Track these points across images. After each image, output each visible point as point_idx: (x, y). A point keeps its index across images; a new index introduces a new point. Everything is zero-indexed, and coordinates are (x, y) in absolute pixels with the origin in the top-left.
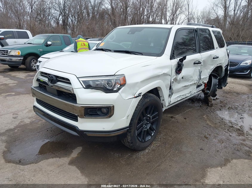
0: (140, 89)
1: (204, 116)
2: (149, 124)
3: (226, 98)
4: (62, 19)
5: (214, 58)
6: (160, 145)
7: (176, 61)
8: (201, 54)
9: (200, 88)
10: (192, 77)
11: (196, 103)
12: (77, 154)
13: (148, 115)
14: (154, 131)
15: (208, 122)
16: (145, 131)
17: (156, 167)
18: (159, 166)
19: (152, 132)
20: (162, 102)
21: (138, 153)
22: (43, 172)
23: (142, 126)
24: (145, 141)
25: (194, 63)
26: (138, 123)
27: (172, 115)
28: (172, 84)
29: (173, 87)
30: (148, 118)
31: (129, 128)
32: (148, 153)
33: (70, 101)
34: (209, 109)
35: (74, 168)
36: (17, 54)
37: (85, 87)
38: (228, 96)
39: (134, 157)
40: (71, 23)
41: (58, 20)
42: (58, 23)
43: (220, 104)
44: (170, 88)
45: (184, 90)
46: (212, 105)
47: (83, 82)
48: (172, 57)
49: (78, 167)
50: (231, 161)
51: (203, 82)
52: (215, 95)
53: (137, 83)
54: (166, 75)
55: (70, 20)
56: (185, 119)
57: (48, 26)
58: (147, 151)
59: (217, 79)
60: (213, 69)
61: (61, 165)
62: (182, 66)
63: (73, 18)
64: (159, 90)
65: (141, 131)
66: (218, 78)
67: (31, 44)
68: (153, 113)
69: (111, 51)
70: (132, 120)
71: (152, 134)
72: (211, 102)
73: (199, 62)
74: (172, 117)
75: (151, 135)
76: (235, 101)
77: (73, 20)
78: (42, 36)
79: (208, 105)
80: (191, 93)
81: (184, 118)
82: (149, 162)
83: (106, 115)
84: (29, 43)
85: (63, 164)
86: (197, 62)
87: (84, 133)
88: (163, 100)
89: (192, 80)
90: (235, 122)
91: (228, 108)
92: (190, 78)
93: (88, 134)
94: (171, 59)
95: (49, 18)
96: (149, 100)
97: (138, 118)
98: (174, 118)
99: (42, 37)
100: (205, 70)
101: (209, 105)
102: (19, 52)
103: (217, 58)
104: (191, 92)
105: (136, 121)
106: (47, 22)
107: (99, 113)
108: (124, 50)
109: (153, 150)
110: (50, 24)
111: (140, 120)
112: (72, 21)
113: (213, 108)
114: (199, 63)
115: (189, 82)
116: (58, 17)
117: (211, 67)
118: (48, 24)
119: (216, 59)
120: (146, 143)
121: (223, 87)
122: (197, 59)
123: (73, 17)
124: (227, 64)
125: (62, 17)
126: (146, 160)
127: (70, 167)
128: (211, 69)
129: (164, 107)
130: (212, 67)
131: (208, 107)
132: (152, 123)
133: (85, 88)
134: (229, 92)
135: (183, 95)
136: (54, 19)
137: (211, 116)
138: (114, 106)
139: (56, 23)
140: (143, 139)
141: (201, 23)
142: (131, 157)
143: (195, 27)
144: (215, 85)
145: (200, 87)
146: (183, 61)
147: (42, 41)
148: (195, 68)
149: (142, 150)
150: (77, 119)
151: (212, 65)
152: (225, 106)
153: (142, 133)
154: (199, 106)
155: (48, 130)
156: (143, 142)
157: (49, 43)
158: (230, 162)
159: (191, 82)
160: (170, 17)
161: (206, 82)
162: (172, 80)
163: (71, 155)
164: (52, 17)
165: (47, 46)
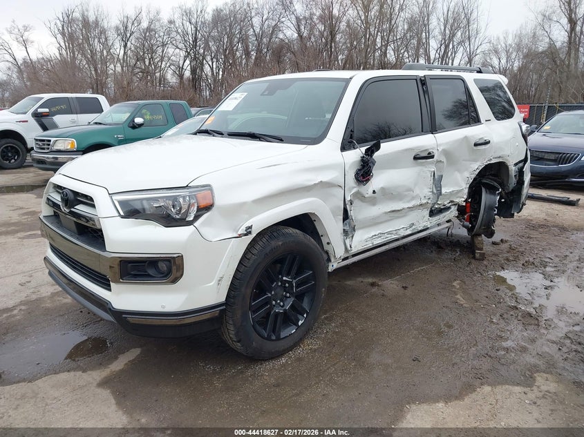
0: (251, 217)
1: (455, 284)
2: (289, 297)
3: (527, 240)
4: (189, 67)
5: (476, 145)
6: (318, 348)
7: (356, 154)
8: (436, 135)
9: (442, 215)
10: (410, 190)
11: (447, 251)
12: (125, 363)
13: (284, 278)
14: (305, 316)
15: (458, 296)
16: (277, 314)
17: (290, 397)
18: (297, 395)
19: (300, 317)
20: (326, 247)
21: (261, 364)
22: (38, 399)
23: (267, 302)
24: (278, 339)
25: (415, 158)
26: (255, 297)
27: (370, 280)
28: (348, 207)
29: (351, 213)
30: (287, 285)
31: (224, 307)
32: (283, 365)
33: (95, 247)
34: (474, 264)
35: (106, 393)
36: (69, 147)
37: (122, 214)
38: (534, 234)
39: (249, 372)
40: (210, 74)
41: (182, 68)
42: (181, 76)
43: (505, 255)
44: (346, 216)
45: (391, 220)
46: (483, 257)
47: (121, 203)
48: (346, 145)
49: (113, 393)
50: (478, 389)
51: (452, 202)
52: (491, 234)
53: (243, 205)
54: (329, 187)
55: (207, 69)
56: (405, 288)
57: (160, 84)
58: (283, 360)
59: (494, 194)
60: (478, 171)
61: (81, 387)
62: (370, 164)
63: (214, 63)
64: (315, 221)
65: (268, 314)
66: (497, 192)
67: (100, 124)
68: (298, 274)
69: (222, 134)
70: (233, 287)
71: (300, 323)
72: (481, 249)
73: (429, 153)
74: (373, 285)
75: (296, 324)
76: (548, 247)
77: (214, 66)
78: (126, 106)
79: (474, 258)
80: (414, 227)
81: (403, 287)
82: (278, 385)
83: (166, 276)
84: (96, 123)
85: (86, 385)
86: (425, 154)
87: (124, 316)
88: (328, 243)
89: (413, 198)
90: (529, 298)
91: (523, 265)
92: (407, 193)
93: (131, 319)
94: (343, 149)
95: (163, 66)
96: (280, 243)
97: (253, 282)
98: (378, 285)
99: (126, 109)
100: (456, 172)
101: (477, 255)
102: (73, 143)
103: (487, 143)
104: (413, 224)
105: (248, 291)
106: (158, 75)
107: (151, 272)
108: (247, 131)
109: (299, 360)
110: (164, 79)
111: (260, 289)
112: (212, 69)
113: (485, 262)
114: (430, 156)
115: (404, 202)
116: (181, 63)
117: (472, 166)
118: (160, 80)
119: (483, 147)
120: (282, 341)
121: (516, 214)
122: (422, 147)
123: (215, 60)
124: (523, 158)
125: (191, 62)
126: (273, 381)
127: (99, 391)
128: (471, 170)
129: (333, 260)
130: (477, 166)
131: (473, 261)
132: (300, 297)
133: (122, 217)
134: (541, 226)
135: (389, 233)
136: (172, 67)
137: (473, 283)
138: (181, 257)
139: (176, 75)
140: (274, 331)
141: (436, 64)
142: (242, 373)
143: (421, 73)
144: (490, 208)
145: (444, 214)
146: (373, 152)
147: (124, 117)
148: (420, 168)
149: (272, 358)
150: (109, 285)
151: (475, 161)
152: (516, 259)
153: (271, 319)
154: (451, 259)
155: (81, 312)
156: (273, 340)
157: (138, 120)
158: (475, 391)
159: (409, 202)
160: (438, 51)
161: (461, 200)
162: (348, 198)
163: (110, 366)
164: (168, 64)
165: (135, 127)
